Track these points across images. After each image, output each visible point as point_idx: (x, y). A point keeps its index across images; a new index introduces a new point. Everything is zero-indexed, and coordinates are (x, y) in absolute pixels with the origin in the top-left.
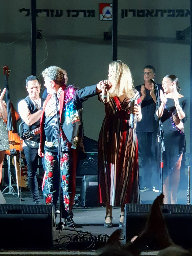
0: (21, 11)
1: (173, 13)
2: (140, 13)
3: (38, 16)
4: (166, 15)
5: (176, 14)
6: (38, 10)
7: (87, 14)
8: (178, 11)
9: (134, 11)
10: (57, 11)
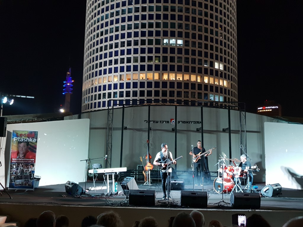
0: (145, 121)
1: (195, 122)
2: (184, 122)
3: (150, 123)
4: (193, 123)
5: (196, 123)
6: (150, 121)
7: (167, 122)
8: (197, 122)
9: (182, 121)
10: (157, 121)
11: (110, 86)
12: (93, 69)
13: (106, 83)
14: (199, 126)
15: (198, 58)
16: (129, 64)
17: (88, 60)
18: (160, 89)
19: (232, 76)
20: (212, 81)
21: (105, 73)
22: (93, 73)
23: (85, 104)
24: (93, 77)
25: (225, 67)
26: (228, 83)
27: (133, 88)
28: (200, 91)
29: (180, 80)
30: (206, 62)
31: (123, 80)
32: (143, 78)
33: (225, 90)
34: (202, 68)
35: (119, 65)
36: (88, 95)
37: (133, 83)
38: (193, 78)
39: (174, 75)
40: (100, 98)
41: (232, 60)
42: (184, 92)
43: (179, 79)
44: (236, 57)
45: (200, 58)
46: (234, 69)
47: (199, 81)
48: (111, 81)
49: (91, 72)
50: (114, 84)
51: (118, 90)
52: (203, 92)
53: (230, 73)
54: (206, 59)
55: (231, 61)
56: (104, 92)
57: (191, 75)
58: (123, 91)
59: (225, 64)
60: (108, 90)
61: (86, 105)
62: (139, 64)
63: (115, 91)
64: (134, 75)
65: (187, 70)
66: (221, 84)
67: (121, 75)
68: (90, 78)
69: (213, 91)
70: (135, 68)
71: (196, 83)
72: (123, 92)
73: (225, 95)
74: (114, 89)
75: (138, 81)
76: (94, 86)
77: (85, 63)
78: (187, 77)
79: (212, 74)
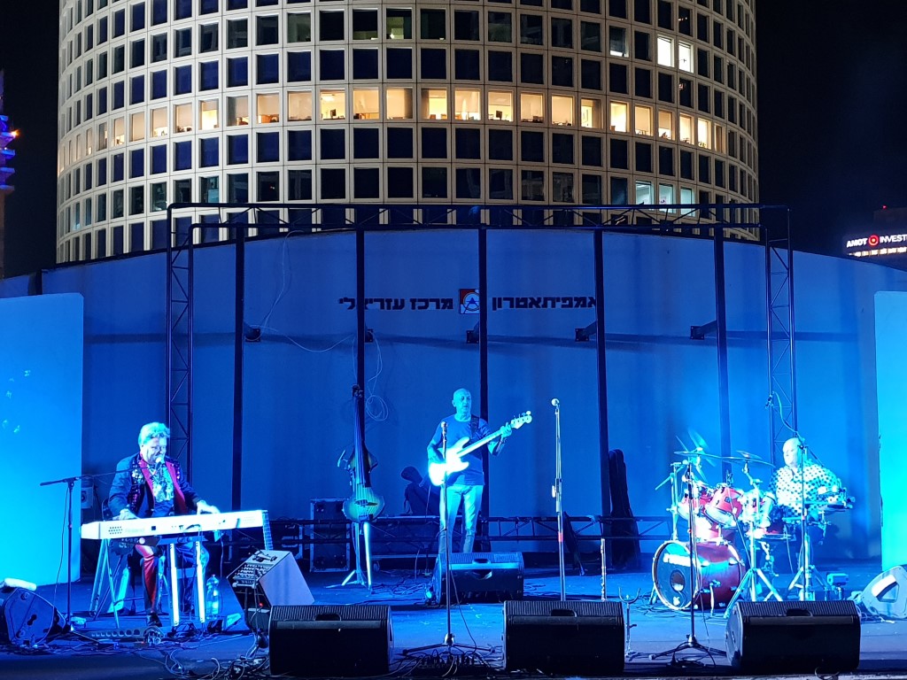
0: (341, 301)
1: (568, 302)
2: (519, 303)
3: (366, 308)
4: (559, 305)
5: (575, 303)
6: (366, 300)
7: (441, 305)
8: (576, 299)
9: (511, 300)
10: (396, 301)
11: (183, 151)
12: (103, 74)
13: (166, 136)
14: (588, 317)
15: (581, 18)
16: (267, 50)
17: (80, 35)
18: (416, 163)
19: (731, 100)
20: (643, 124)
21: (159, 92)
22: (103, 93)
23: (70, 237)
24: (103, 110)
25: (701, 58)
26: (716, 132)
27: (292, 157)
28: (592, 170)
29: (503, 118)
30: (617, 35)
31: (243, 123)
32: (334, 113)
33: (704, 160)
34: (598, 64)
35: (222, 55)
36: (84, 195)
37: (291, 134)
38: (561, 111)
39: (475, 96)
40: (137, 208)
41: (733, 26)
42: (524, 173)
43: (499, 114)
44: (749, 12)
45: (591, 17)
46: (740, 66)
47: (587, 121)
48: (189, 130)
49: (94, 89)
50: (202, 141)
51: (223, 170)
52: (606, 171)
53: (723, 88)
54: (617, 22)
55: (730, 33)
56: (159, 178)
57: (554, 99)
58: (246, 175)
59: (704, 46)
60: (177, 168)
61: (77, 239)
62: (314, 47)
63: (209, 172)
64: (295, 100)
65: (532, 75)
66: (685, 133)
67: (231, 102)
68: (89, 116)
69: (649, 169)
70: (299, 69)
71: (575, 133)
72: (244, 177)
73: (704, 187)
74: (203, 164)
75: (312, 128)
76: (108, 155)
77: (63, 46)
78: (532, 107)
79: (643, 90)
